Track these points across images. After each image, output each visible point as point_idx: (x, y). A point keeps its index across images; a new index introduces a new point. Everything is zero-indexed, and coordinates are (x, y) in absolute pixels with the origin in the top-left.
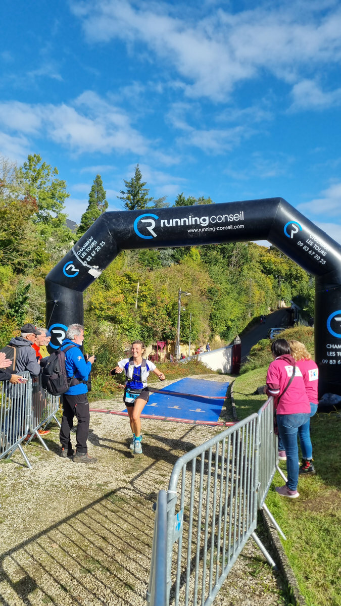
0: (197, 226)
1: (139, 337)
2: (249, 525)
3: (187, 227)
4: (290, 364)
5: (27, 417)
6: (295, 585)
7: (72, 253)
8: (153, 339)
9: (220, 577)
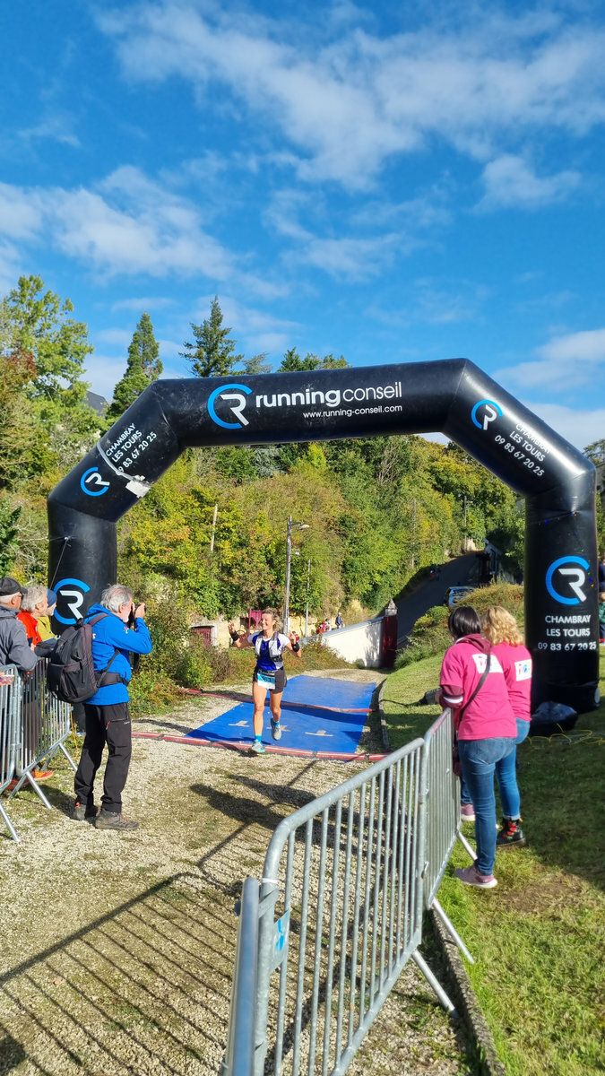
0: (320, 407)
1: (217, 603)
2: (409, 939)
3: (301, 409)
4: (482, 651)
5: (11, 747)
6: (489, 1044)
7: (97, 452)
8: (242, 606)
9: (355, 1031)
